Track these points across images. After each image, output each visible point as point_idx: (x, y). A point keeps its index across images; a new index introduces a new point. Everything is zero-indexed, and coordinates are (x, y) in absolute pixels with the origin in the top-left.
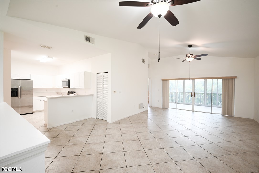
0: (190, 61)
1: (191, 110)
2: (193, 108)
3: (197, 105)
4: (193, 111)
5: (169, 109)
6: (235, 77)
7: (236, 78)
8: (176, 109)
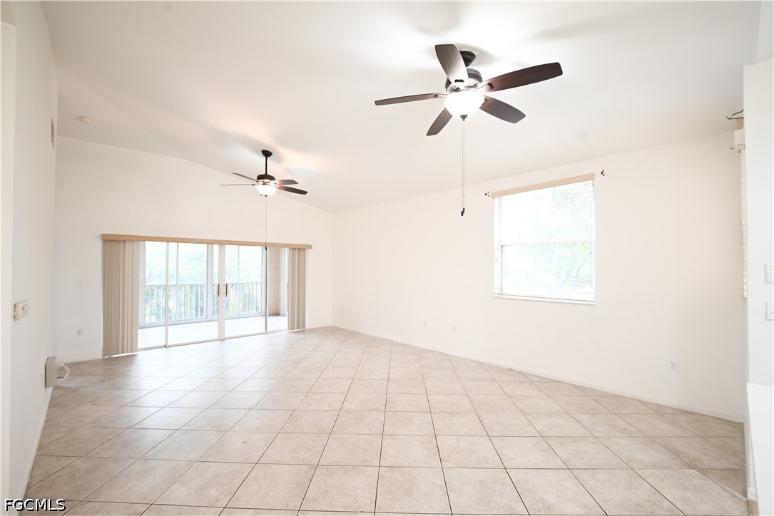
0: (266, 196)
1: (216, 337)
2: (221, 329)
3: (187, 322)
4: (222, 339)
5: (138, 353)
6: (308, 245)
7: (311, 248)
8: (165, 346)
